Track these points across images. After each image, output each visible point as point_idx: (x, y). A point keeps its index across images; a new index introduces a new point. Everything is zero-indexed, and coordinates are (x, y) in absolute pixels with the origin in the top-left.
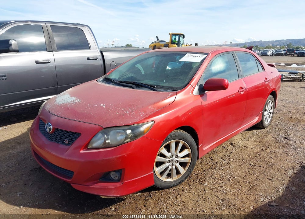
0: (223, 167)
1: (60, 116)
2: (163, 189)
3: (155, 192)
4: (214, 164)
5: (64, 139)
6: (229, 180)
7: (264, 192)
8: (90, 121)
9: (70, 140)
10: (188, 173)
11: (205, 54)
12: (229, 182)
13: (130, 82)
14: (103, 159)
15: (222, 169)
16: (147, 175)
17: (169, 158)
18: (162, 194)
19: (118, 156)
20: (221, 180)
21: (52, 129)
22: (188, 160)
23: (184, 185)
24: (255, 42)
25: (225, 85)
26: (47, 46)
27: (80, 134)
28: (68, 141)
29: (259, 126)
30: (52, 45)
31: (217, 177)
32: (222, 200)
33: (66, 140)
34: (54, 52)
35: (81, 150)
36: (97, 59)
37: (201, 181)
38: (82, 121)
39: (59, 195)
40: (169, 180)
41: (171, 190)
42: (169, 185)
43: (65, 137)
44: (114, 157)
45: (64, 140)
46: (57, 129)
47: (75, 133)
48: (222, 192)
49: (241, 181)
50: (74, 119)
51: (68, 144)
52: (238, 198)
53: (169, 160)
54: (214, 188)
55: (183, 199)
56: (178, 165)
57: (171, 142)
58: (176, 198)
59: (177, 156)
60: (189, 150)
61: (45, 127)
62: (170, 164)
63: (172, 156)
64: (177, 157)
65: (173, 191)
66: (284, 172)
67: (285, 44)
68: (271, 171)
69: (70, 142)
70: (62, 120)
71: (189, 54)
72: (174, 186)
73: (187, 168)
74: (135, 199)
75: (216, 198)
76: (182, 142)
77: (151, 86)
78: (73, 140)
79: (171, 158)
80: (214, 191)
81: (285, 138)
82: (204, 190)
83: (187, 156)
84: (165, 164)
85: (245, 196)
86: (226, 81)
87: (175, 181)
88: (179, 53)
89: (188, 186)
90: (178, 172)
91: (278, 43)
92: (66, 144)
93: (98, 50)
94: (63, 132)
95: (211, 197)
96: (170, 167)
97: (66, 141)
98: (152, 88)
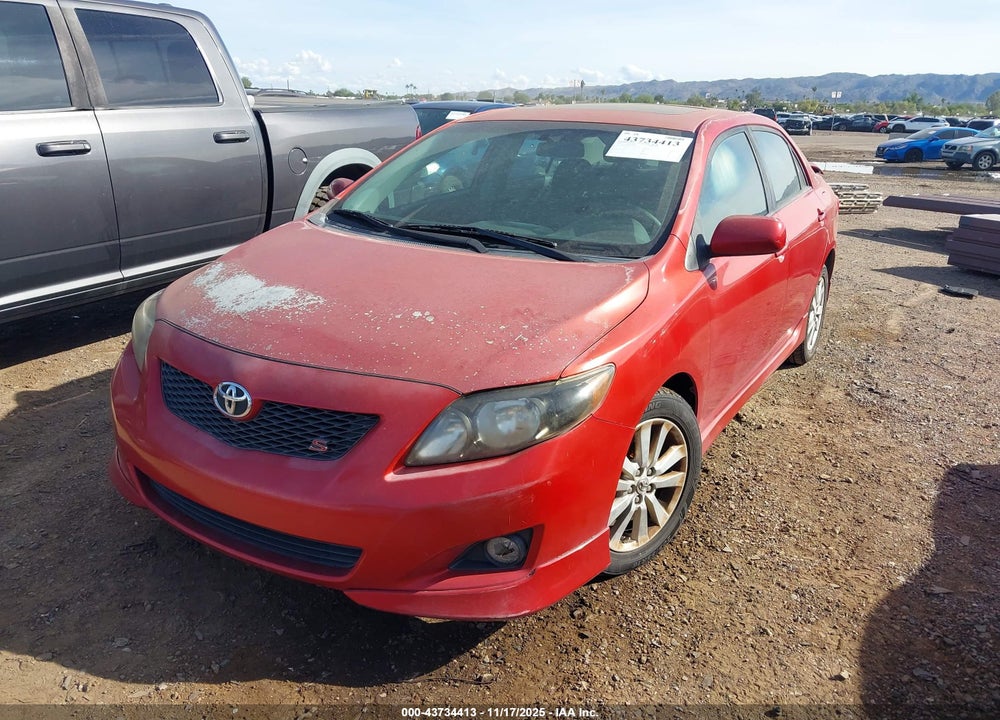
0: (749, 491)
1: (272, 355)
2: (614, 576)
3: (592, 589)
4: (718, 484)
5: (309, 439)
6: (784, 530)
7: (895, 556)
8: (405, 374)
9: (334, 442)
10: (677, 518)
11: (685, 134)
12: (786, 536)
13: (454, 228)
14: (478, 497)
15: (748, 498)
16: (595, 537)
17: (633, 479)
18: (617, 593)
19: (527, 485)
20: (762, 533)
21: (249, 403)
22: (677, 479)
23: (667, 556)
24: (653, 83)
25: (778, 238)
26: (71, 86)
27: (375, 419)
28: (328, 445)
29: (797, 358)
30: (89, 85)
31: (747, 525)
32: (796, 592)
33: (316, 442)
34: (100, 113)
35: (386, 472)
36: (247, 139)
37: (709, 540)
38: (375, 371)
39: (280, 632)
40: (629, 546)
41: (637, 578)
42: (630, 561)
43: (310, 431)
44: (513, 490)
45: (310, 443)
46: (270, 404)
47: (352, 416)
48: (785, 570)
49: (817, 529)
50: (340, 368)
51: (327, 456)
52: (836, 582)
53: (632, 486)
54: (754, 557)
55: (687, 602)
56: (652, 497)
57: (640, 429)
58: (665, 601)
59: (653, 469)
60: (682, 450)
61: (212, 397)
62: (634, 496)
63: (641, 470)
64: (653, 471)
65: (644, 579)
66: (918, 494)
67: (741, 94)
68: (882, 493)
69: (334, 446)
70: (287, 371)
71: (632, 134)
72: (641, 563)
73: (673, 505)
74: (539, 619)
75: (778, 588)
76: (668, 425)
77: (539, 242)
78: (348, 439)
79: (637, 479)
80: (761, 568)
81: (871, 390)
82: (733, 568)
83: (677, 467)
84: (620, 499)
85: (849, 574)
86: (780, 226)
87: (643, 550)
88: (592, 127)
89: (679, 558)
90: (652, 522)
91: (719, 90)
92: (316, 455)
93: (247, 108)
94: (301, 413)
95: (761, 587)
96: (634, 507)
97: (320, 444)
98: (543, 248)
